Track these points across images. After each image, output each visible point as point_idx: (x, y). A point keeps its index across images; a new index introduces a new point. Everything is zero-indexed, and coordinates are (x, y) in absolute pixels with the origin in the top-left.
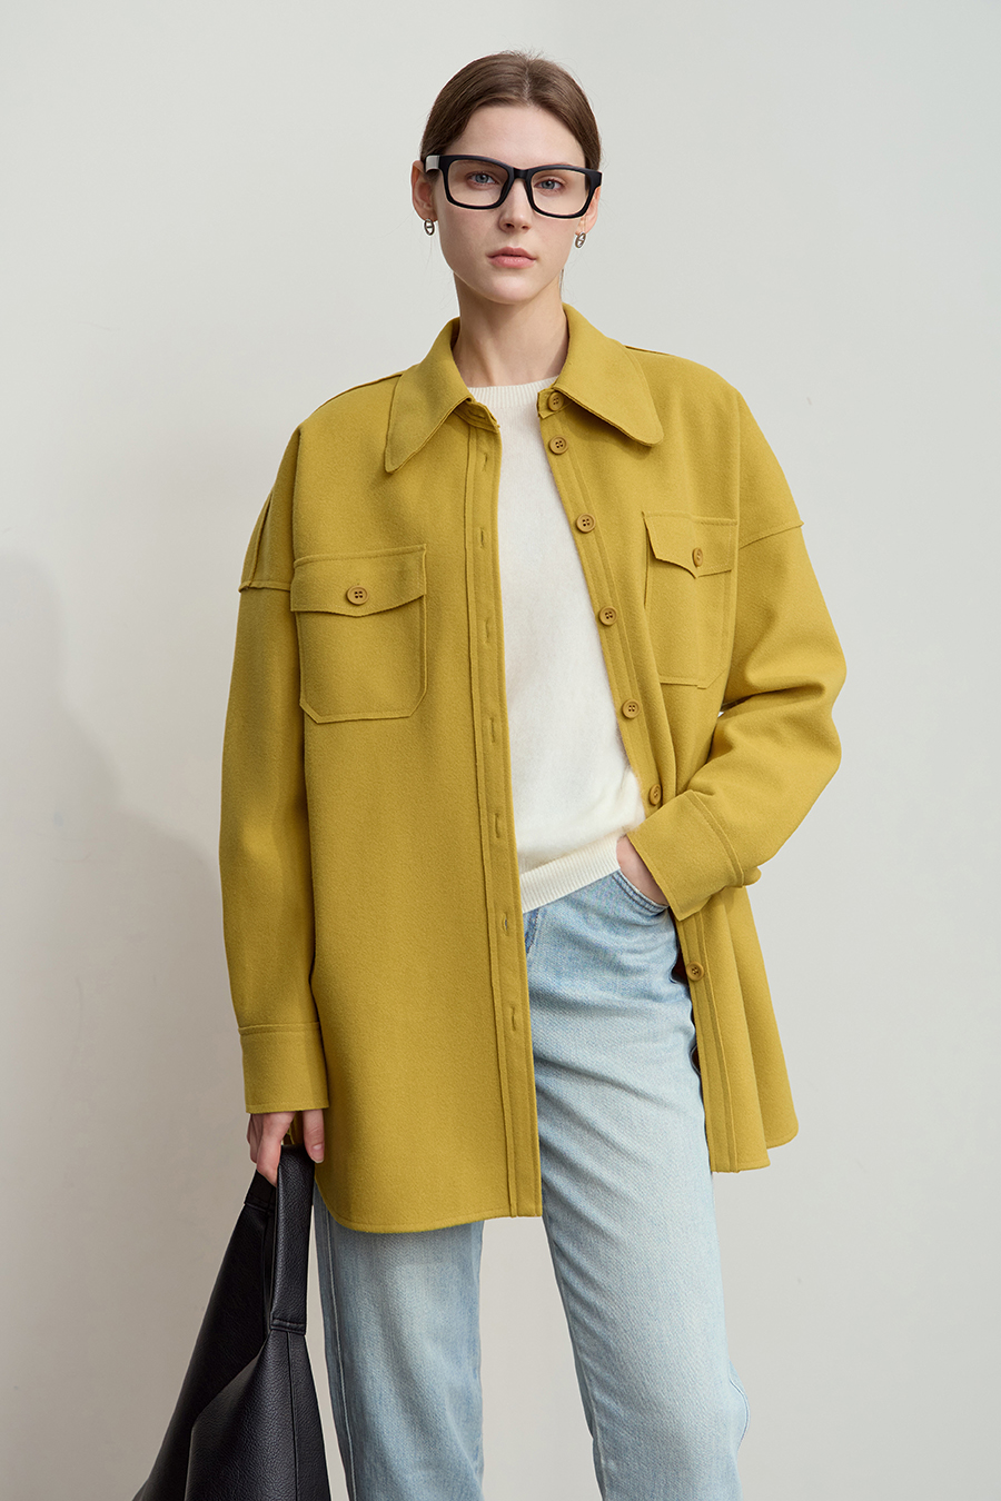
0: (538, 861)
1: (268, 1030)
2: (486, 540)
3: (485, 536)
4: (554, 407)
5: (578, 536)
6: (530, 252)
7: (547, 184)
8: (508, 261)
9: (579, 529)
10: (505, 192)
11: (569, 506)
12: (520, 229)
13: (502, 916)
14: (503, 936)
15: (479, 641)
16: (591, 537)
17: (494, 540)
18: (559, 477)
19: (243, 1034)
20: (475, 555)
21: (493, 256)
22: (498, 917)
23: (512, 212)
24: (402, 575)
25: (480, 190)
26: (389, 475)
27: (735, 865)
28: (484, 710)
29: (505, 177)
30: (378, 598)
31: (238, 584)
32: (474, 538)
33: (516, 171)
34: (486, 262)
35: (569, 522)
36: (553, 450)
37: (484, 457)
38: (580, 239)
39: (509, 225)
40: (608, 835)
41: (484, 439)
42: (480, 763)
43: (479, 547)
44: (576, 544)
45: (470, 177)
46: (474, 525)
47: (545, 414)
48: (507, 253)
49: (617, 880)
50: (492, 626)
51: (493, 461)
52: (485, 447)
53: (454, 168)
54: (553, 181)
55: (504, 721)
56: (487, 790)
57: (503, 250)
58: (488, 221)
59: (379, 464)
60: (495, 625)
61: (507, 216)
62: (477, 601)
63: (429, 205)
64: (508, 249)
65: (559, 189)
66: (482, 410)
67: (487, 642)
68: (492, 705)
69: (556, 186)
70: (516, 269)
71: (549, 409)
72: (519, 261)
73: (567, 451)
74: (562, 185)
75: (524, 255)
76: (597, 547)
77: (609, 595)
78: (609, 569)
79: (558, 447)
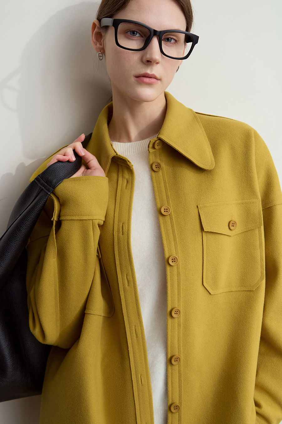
3: (124, 228)
4: (156, 148)
6: (158, 75)
7: (168, 40)
8: (147, 80)
9: (162, 213)
10: (147, 43)
12: (155, 63)
20: (119, 239)
21: (137, 77)
23: (151, 54)
25: (133, 40)
32: (118, 229)
34: (133, 79)
37: (126, 181)
39: (148, 61)
41: (125, 170)
42: (130, 348)
45: (127, 32)
46: (119, 221)
47: (151, 151)
48: (146, 76)
51: (130, 182)
52: (127, 175)
53: (121, 27)
54: (171, 38)
56: (135, 362)
57: (144, 74)
58: (136, 57)
60: (131, 277)
61: (148, 56)
63: (101, 44)
64: (147, 74)
65: (175, 43)
67: (128, 285)
69: (173, 41)
70: (150, 84)
72: (153, 80)
73: (161, 170)
74: (176, 41)
75: (155, 78)
76: (170, 224)
77: (174, 249)
78: (175, 236)
79: (156, 168)
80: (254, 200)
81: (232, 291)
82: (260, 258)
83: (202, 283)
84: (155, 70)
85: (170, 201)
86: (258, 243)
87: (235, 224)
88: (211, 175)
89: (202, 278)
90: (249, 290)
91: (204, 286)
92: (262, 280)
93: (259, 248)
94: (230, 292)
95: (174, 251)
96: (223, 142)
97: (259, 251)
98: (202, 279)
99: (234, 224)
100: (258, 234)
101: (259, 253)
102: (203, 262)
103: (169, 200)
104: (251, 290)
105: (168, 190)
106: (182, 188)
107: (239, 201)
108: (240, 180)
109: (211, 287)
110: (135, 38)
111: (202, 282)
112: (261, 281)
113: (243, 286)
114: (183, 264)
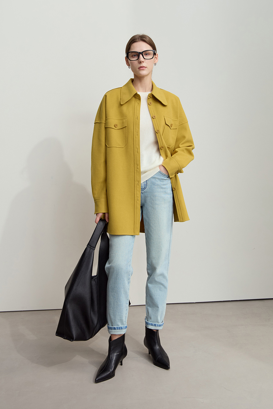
0: (145, 172)
1: (100, 199)
2: (138, 118)
4: (151, 97)
5: (153, 119)
7: (146, 54)
8: (142, 68)
9: (153, 118)
10: (139, 57)
11: (151, 114)
13: (137, 182)
14: (137, 186)
15: (135, 136)
16: (155, 119)
17: (139, 118)
18: (149, 109)
19: (95, 200)
22: (137, 183)
23: (140, 60)
24: (123, 123)
26: (122, 105)
27: (179, 166)
28: (136, 147)
29: (138, 54)
30: (119, 127)
31: (94, 122)
32: (136, 118)
33: (140, 53)
34: (138, 69)
35: (151, 117)
36: (149, 104)
38: (155, 64)
39: (140, 62)
40: (158, 166)
41: (138, 100)
42: (135, 156)
43: (137, 120)
44: (152, 120)
45: (133, 56)
46: (136, 115)
47: (149, 98)
49: (160, 172)
50: (138, 133)
51: (139, 104)
52: (138, 102)
55: (139, 149)
56: (136, 161)
58: (136, 62)
59: (119, 102)
62: (135, 129)
64: (141, 66)
66: (139, 95)
67: (137, 136)
68: (137, 147)
70: (143, 70)
71: (150, 97)
72: (144, 68)
74: (149, 54)
75: (144, 67)
76: (156, 121)
84: (143, 64)
110: (136, 57)
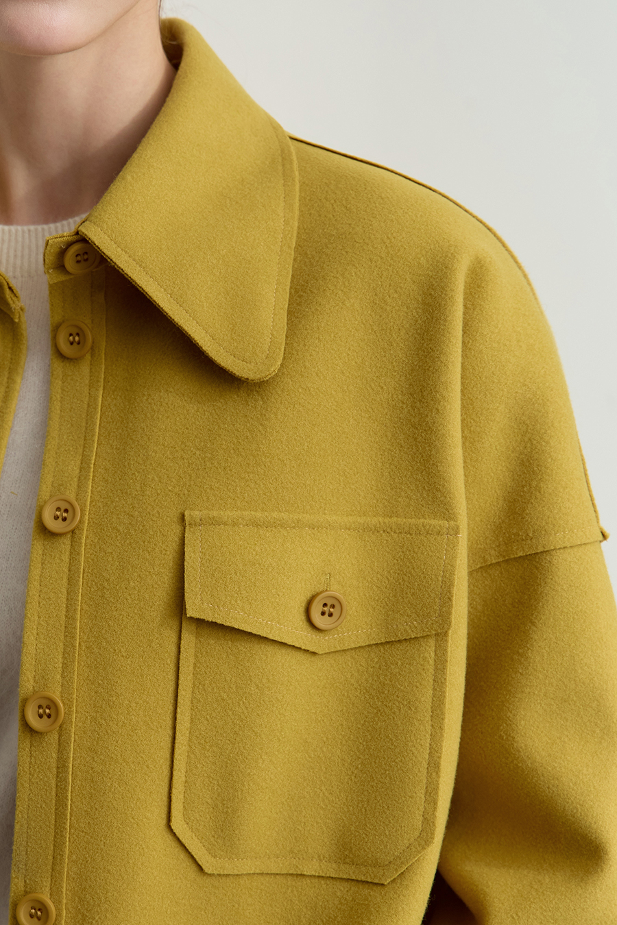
73: (88, 357)
76: (66, 570)
77: (60, 670)
78: (74, 619)
79: (72, 344)
80: (433, 522)
81: (302, 875)
82: (427, 757)
83: (164, 822)
85: (90, 483)
86: (426, 697)
87: (337, 606)
88: (262, 398)
89: (165, 799)
90: (369, 880)
91: (174, 834)
92: (424, 848)
93: (428, 718)
94: (292, 875)
95: (59, 676)
96: (343, 275)
97: (429, 728)
98: (166, 803)
99: (332, 607)
100: (432, 662)
101: (428, 737)
102: (174, 738)
103: (86, 478)
104: (376, 881)
105: (93, 436)
106: (146, 438)
107: (376, 519)
108: (389, 435)
109: (206, 844)
111: (164, 816)
112: (420, 852)
113: (348, 860)
114: (85, 733)
